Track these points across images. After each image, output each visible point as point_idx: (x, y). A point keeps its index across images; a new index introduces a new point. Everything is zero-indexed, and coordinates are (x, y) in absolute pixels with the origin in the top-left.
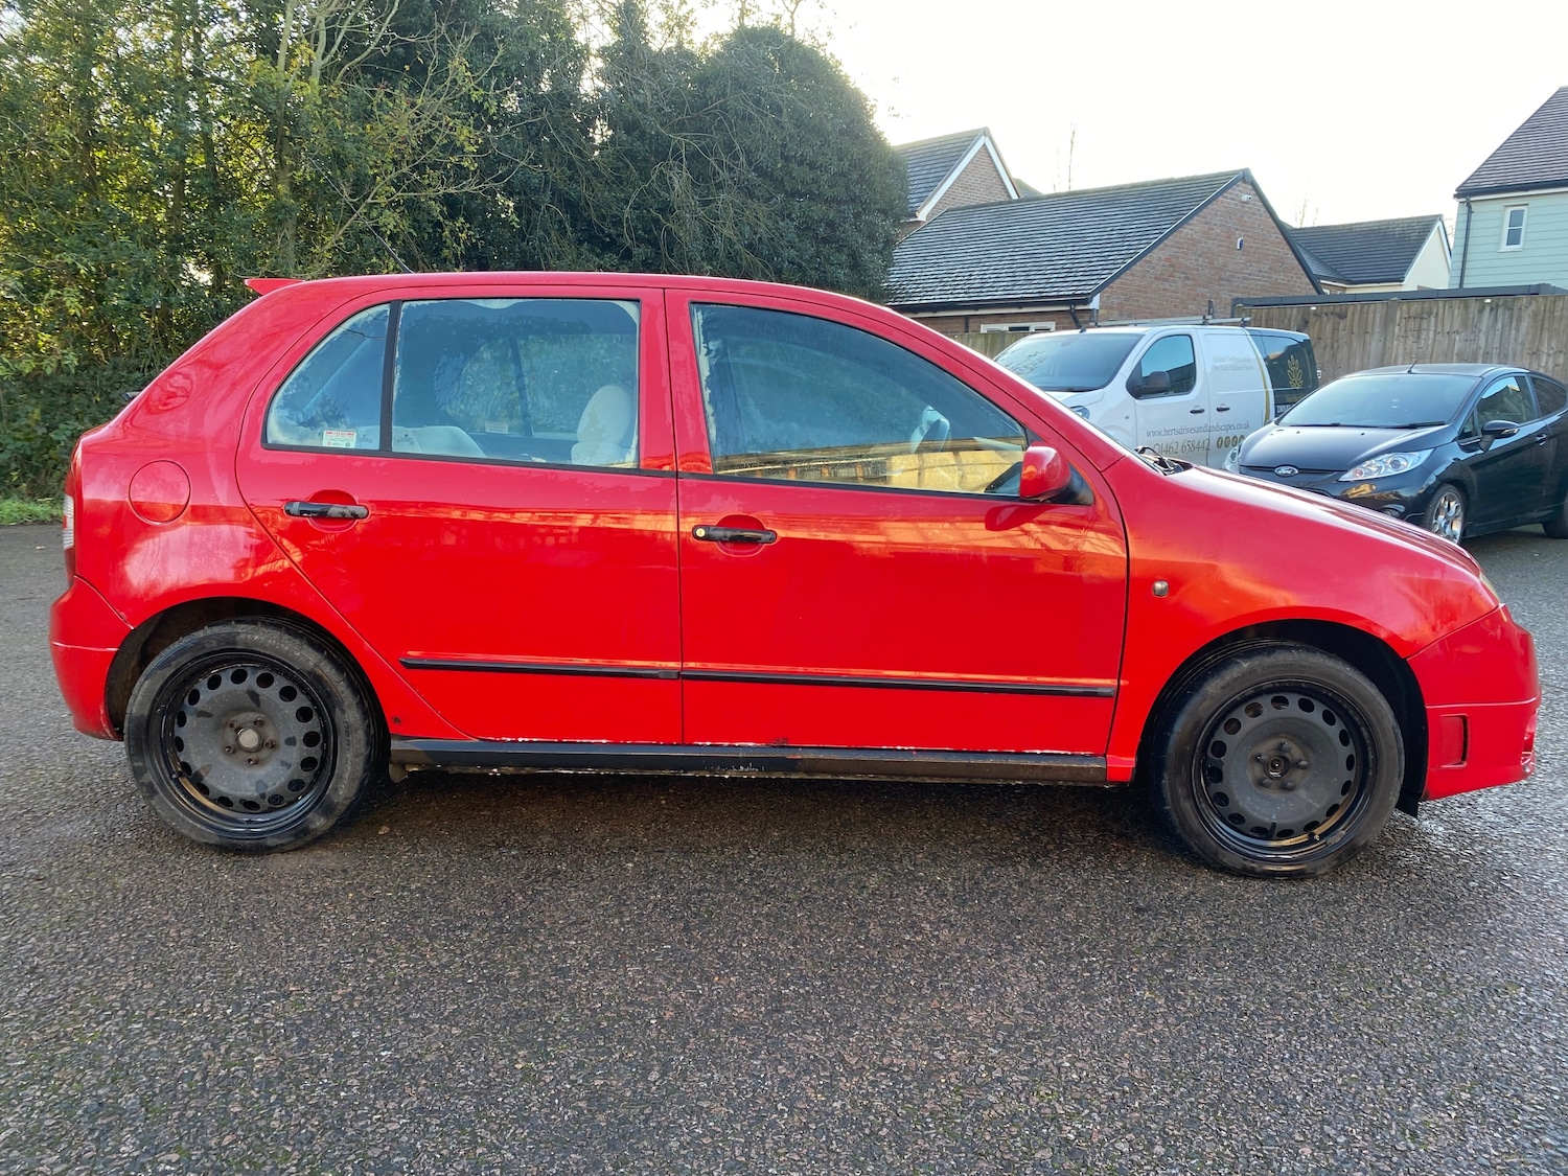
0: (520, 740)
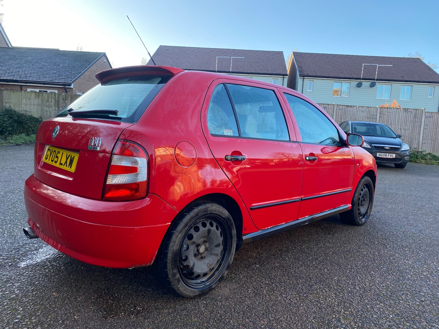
0: (269, 228)
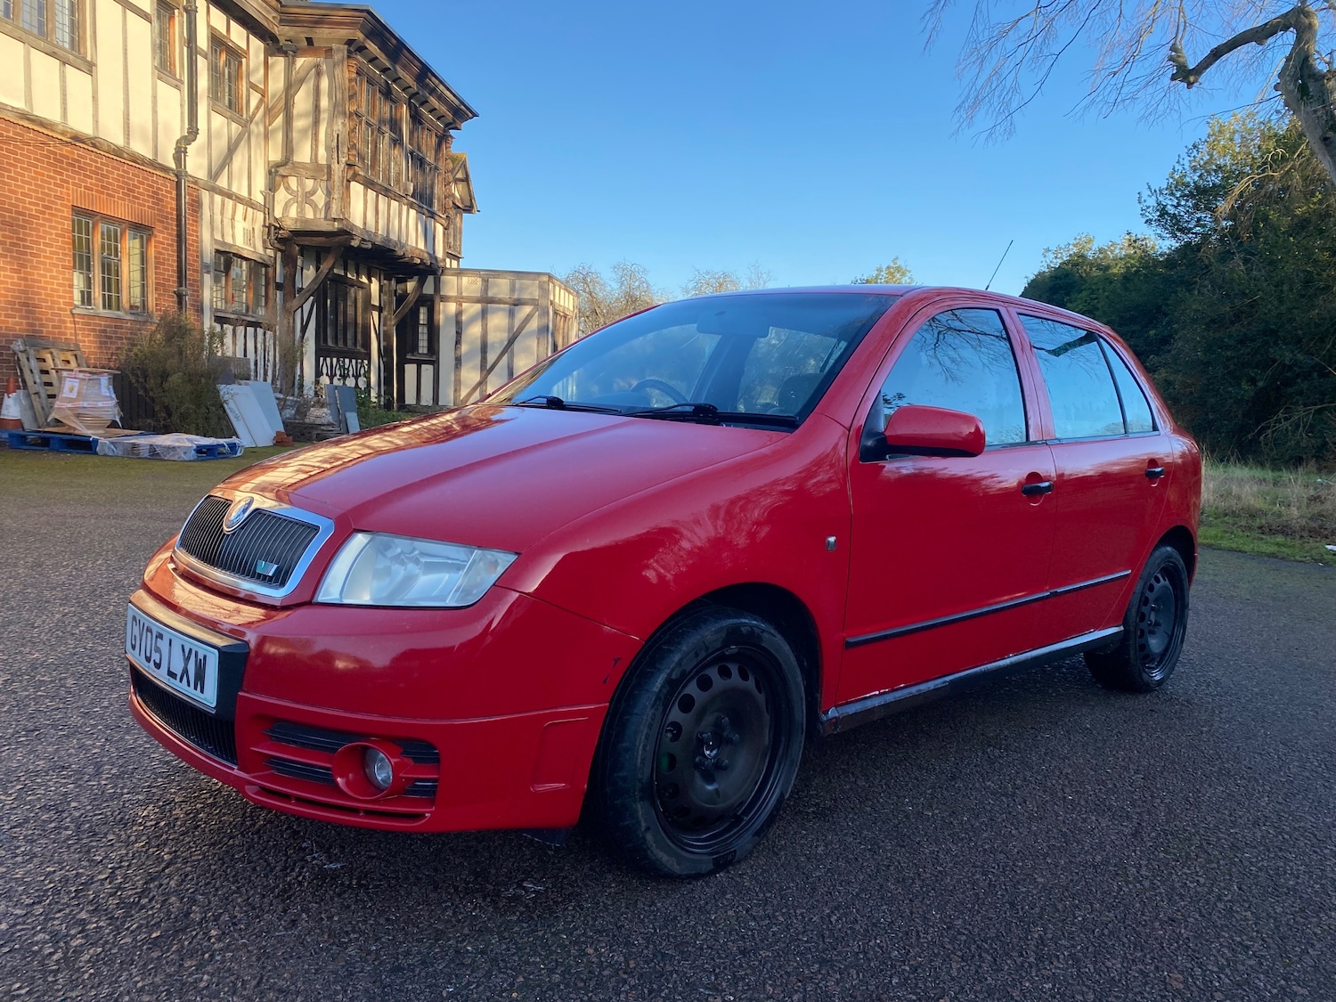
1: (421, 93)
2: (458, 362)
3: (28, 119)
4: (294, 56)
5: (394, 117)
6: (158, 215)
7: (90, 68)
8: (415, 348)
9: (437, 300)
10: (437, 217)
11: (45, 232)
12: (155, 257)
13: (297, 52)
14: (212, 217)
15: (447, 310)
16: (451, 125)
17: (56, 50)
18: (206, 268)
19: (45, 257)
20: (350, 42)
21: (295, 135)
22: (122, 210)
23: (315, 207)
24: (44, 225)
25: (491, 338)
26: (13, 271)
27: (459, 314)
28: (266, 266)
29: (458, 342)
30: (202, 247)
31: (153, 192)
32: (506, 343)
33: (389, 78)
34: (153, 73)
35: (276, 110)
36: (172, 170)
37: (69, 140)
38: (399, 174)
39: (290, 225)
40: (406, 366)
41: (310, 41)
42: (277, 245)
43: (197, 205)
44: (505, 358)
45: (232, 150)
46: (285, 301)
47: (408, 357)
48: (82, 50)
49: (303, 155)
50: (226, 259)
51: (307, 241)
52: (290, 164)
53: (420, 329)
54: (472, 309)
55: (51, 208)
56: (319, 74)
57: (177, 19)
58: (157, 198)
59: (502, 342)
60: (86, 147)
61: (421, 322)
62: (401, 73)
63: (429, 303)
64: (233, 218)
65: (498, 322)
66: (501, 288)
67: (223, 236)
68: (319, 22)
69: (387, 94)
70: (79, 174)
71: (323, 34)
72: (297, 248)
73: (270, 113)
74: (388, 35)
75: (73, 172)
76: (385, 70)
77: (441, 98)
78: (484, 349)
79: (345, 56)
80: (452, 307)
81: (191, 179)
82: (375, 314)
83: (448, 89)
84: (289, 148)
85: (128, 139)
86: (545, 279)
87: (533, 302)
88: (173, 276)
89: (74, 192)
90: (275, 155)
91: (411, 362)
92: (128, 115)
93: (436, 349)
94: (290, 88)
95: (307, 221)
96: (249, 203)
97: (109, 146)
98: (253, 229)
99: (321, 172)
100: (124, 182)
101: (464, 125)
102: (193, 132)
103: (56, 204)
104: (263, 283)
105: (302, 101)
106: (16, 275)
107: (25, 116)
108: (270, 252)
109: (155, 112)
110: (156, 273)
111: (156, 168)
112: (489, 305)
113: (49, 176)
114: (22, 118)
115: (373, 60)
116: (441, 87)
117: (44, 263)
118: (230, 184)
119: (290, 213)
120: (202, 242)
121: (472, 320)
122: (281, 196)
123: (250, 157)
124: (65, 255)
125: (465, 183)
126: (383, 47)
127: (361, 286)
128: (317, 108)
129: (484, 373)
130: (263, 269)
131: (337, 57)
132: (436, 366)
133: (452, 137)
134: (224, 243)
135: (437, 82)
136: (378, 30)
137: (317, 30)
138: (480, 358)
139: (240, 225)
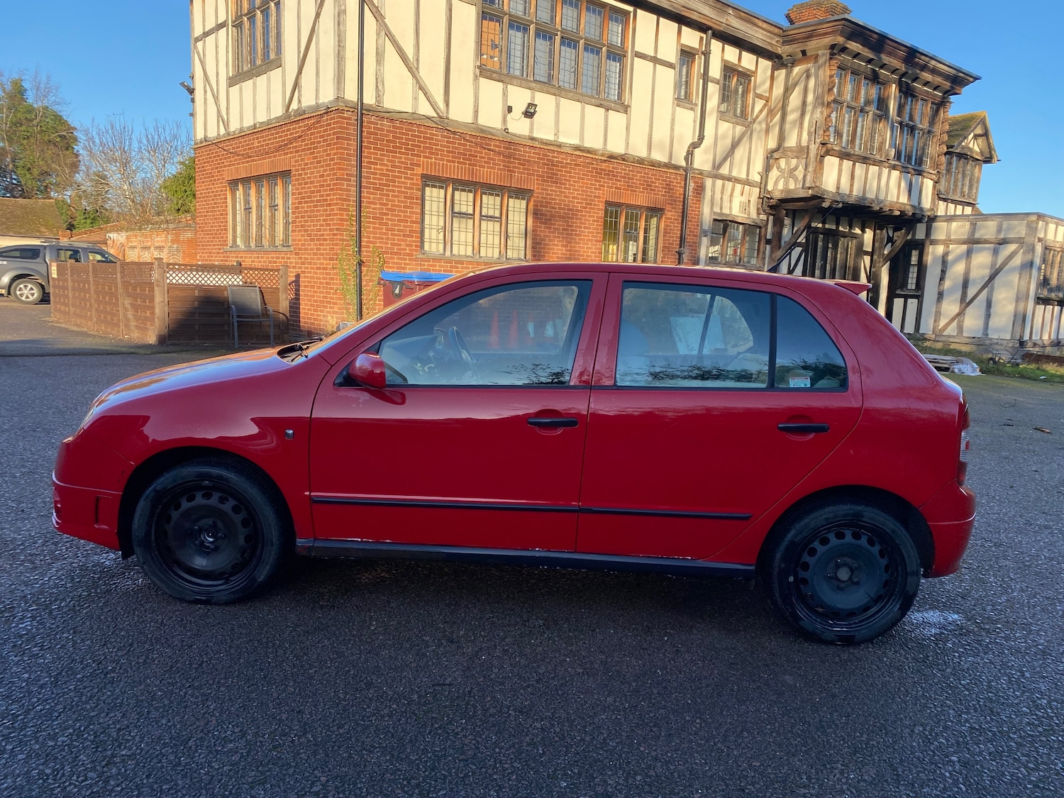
1: (910, 72)
2: (940, 295)
3: (580, 150)
4: (792, 67)
5: (882, 96)
6: (669, 200)
7: (626, 109)
8: (904, 284)
9: (928, 243)
10: (925, 174)
11: (585, 220)
12: (664, 229)
13: (794, 64)
14: (713, 196)
15: (934, 253)
16: (948, 93)
17: (602, 102)
18: (705, 233)
19: (584, 236)
20: (833, 47)
21: (787, 126)
22: (641, 199)
23: (796, 180)
24: (585, 216)
25: (974, 274)
26: (562, 246)
27: (945, 255)
28: (760, 227)
29: (942, 279)
30: (702, 218)
31: (666, 185)
32: (987, 279)
33: (876, 66)
34: (673, 103)
35: (776, 110)
36: (682, 167)
37: (606, 159)
38: (882, 143)
39: (777, 195)
40: (895, 299)
41: (804, 52)
42: (770, 211)
43: (700, 189)
44: (985, 292)
45: (734, 146)
46: (772, 252)
47: (897, 293)
48: (623, 98)
49: (791, 142)
50: (724, 225)
51: (791, 206)
52: (781, 149)
53: (911, 270)
54: (958, 250)
55: (591, 204)
56: (808, 77)
57: (697, 61)
58: (669, 187)
59: (983, 277)
60: (618, 161)
61: (913, 263)
62: (886, 59)
63: (920, 246)
64: (732, 195)
65: (982, 261)
66: (988, 230)
67: (721, 208)
68: (810, 36)
69: (875, 78)
70: (612, 180)
71: (812, 45)
72: (785, 212)
73: (771, 113)
74: (868, 32)
75: (608, 179)
76: (870, 61)
77: (934, 71)
78: (965, 285)
79: (828, 58)
80: (940, 249)
81: (697, 172)
82: (867, 259)
83: (941, 63)
84: (782, 138)
85: (650, 151)
86: (1034, 218)
87: (1020, 241)
88: (676, 241)
89: (606, 192)
90: (772, 144)
91: (899, 296)
92: (651, 135)
93: (922, 285)
94: (788, 91)
95: (789, 191)
96: (747, 182)
97: (634, 158)
98: (749, 201)
99: (802, 151)
100: (644, 181)
101: (965, 90)
102: (701, 138)
103: (595, 201)
104: (757, 240)
105: (795, 99)
106: (564, 249)
107: (577, 148)
108: (763, 217)
109: (672, 129)
110: (664, 240)
111: (669, 168)
112: (975, 245)
113: (591, 184)
114: (576, 150)
115: (857, 55)
116: (933, 62)
117: (584, 240)
118: (730, 170)
119: (779, 185)
120: (702, 214)
121: (958, 259)
122: (774, 173)
123: (750, 149)
124: (598, 233)
125: (984, 138)
126: (866, 43)
127: (854, 236)
128: (804, 103)
129: (964, 305)
130: (758, 230)
131: (821, 61)
132: (920, 299)
133: (951, 103)
134: (722, 214)
135: (927, 59)
136: (858, 32)
137: (808, 43)
138: (961, 292)
139: (737, 199)
